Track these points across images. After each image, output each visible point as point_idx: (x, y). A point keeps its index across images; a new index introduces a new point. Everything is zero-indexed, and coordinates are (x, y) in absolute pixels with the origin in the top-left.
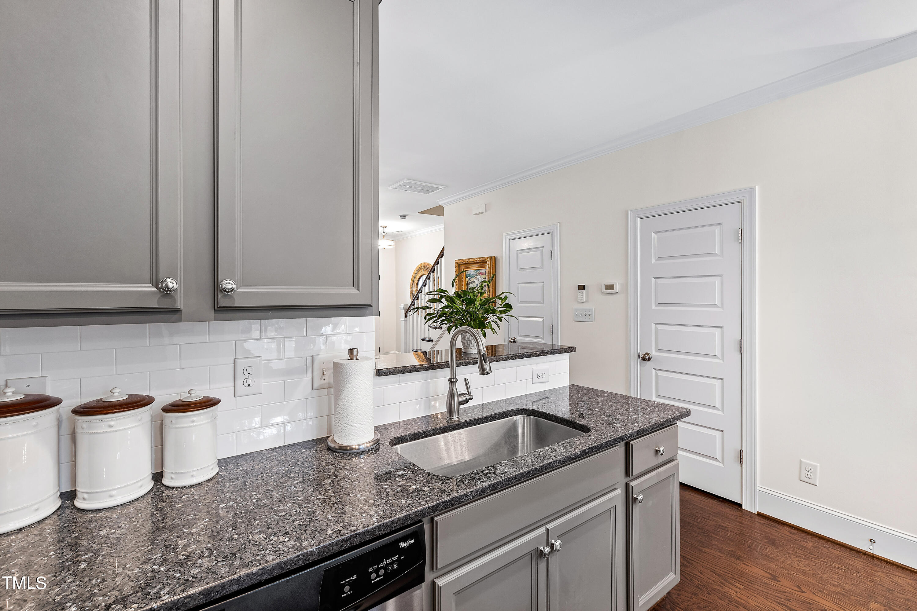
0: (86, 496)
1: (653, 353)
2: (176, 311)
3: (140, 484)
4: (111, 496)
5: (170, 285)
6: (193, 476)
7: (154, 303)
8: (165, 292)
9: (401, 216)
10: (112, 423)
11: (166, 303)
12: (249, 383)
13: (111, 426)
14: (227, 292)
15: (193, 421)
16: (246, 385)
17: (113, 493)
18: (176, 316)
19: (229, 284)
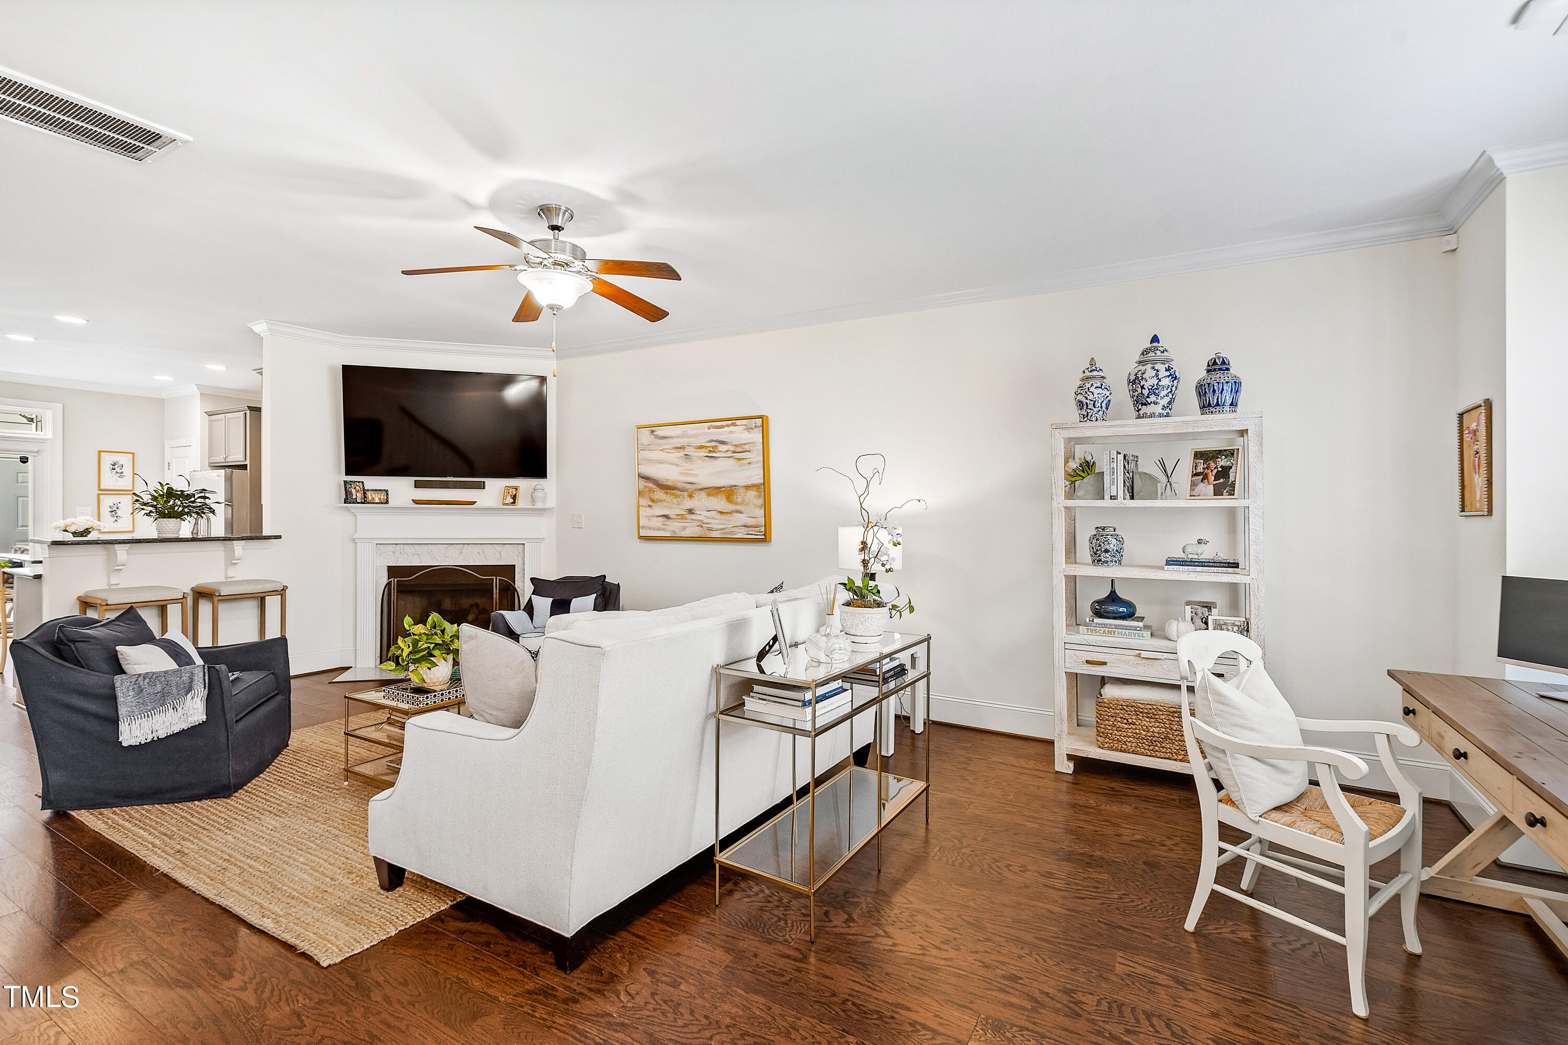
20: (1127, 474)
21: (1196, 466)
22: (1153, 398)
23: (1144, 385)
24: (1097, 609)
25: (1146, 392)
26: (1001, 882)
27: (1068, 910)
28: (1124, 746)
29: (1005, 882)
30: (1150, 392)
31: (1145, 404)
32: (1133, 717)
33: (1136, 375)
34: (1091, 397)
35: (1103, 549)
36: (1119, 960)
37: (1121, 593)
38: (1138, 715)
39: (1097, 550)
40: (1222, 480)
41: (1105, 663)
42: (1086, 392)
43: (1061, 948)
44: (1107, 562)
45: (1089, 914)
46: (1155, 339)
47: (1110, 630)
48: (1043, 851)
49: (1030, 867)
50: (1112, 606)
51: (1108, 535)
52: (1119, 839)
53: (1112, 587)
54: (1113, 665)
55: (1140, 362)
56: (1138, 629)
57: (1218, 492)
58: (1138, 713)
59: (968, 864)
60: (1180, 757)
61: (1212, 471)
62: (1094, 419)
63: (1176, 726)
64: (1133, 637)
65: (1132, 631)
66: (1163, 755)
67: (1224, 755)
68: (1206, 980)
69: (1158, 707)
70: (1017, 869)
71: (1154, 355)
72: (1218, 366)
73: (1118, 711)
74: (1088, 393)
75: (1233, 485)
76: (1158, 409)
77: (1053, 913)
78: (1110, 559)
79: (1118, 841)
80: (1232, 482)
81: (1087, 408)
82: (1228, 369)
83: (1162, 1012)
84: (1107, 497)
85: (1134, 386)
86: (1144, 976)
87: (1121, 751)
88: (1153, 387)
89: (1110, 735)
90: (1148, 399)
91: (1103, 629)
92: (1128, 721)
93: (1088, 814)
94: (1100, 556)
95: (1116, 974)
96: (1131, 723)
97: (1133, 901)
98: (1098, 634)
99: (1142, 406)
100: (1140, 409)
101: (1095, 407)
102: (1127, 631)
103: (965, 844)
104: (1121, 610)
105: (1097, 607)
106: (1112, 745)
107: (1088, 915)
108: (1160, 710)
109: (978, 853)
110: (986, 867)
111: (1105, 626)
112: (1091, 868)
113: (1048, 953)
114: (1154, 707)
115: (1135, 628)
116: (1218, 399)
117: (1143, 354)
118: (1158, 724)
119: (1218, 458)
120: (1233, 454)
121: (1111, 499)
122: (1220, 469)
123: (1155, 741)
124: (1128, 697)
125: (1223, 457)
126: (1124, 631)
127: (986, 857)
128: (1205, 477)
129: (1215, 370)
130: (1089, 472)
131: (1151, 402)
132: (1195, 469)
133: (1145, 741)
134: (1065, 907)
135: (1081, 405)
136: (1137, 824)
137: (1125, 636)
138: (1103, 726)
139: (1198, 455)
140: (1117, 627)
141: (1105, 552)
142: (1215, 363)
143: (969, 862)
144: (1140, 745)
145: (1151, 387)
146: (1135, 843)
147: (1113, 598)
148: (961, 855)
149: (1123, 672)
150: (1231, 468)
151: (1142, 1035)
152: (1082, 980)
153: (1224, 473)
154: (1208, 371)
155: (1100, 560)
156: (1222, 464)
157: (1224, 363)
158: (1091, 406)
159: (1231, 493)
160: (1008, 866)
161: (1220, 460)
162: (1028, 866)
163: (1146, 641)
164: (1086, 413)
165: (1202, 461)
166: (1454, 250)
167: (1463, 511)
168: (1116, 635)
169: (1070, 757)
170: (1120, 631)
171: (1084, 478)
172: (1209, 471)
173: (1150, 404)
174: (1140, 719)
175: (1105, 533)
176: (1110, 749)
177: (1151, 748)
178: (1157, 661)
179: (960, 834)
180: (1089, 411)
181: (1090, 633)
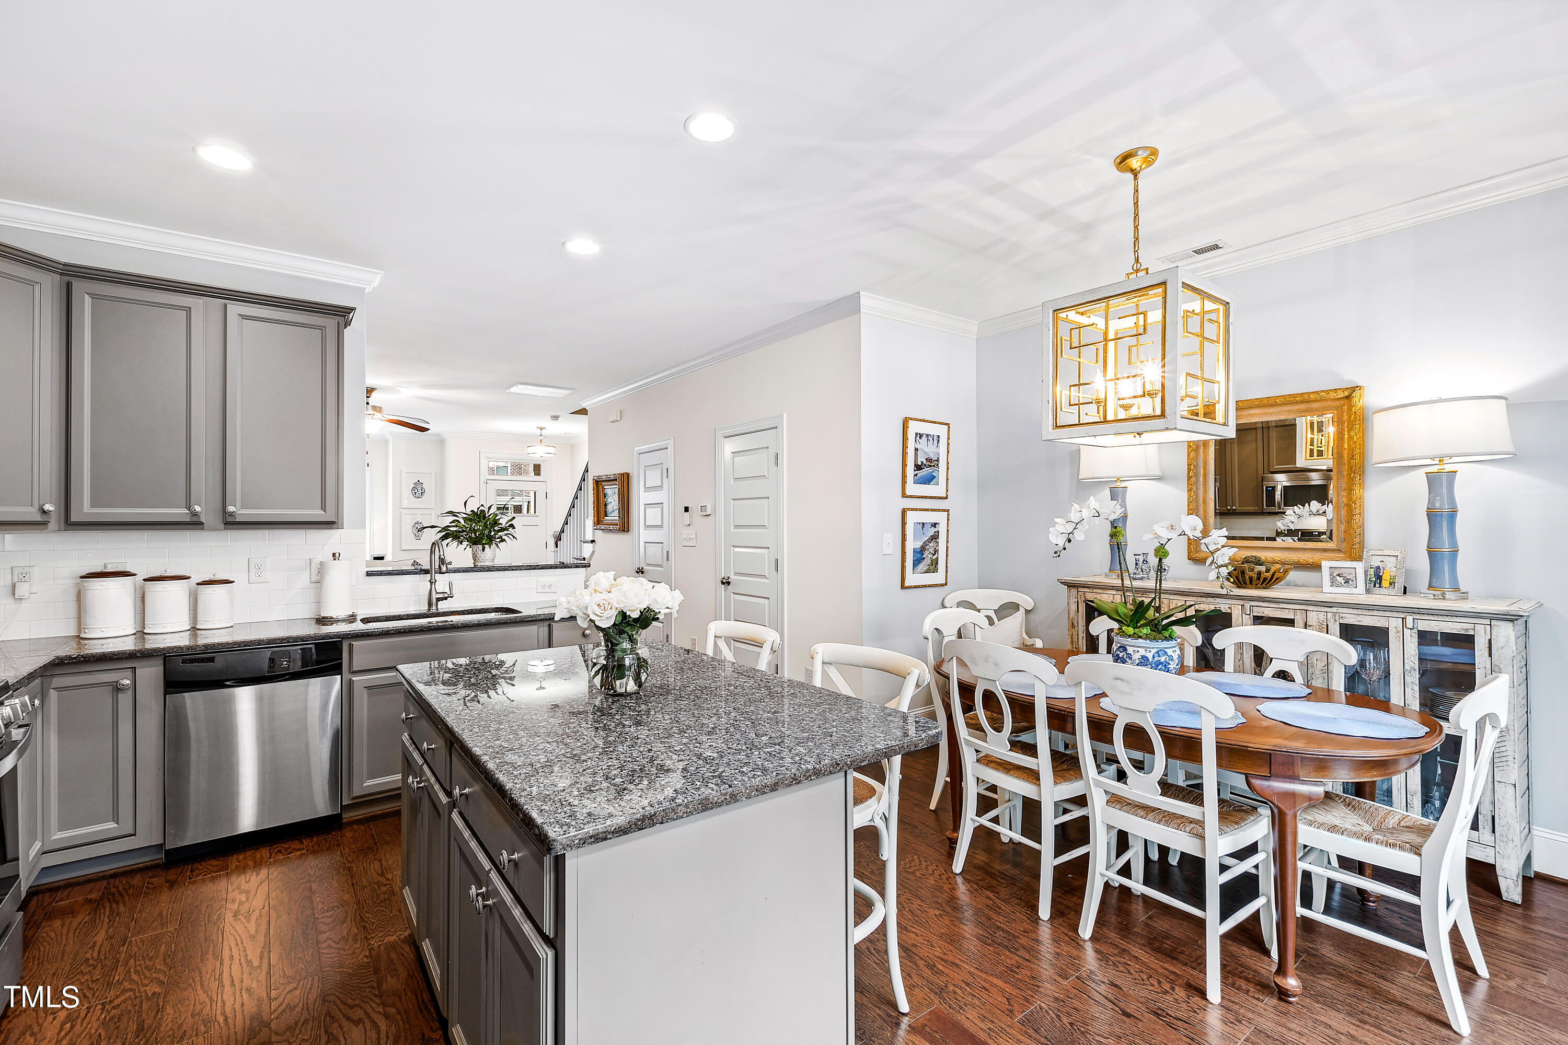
0: (150, 626)
1: (733, 578)
2: (202, 523)
3: (181, 623)
4: (164, 627)
5: (197, 509)
6: (214, 623)
7: (187, 519)
8: (195, 514)
9: (552, 417)
10: (165, 586)
11: (195, 519)
12: (259, 574)
13: (164, 588)
14: (232, 514)
15: (215, 591)
16: (257, 576)
17: (166, 625)
18: (201, 526)
19: (231, 509)
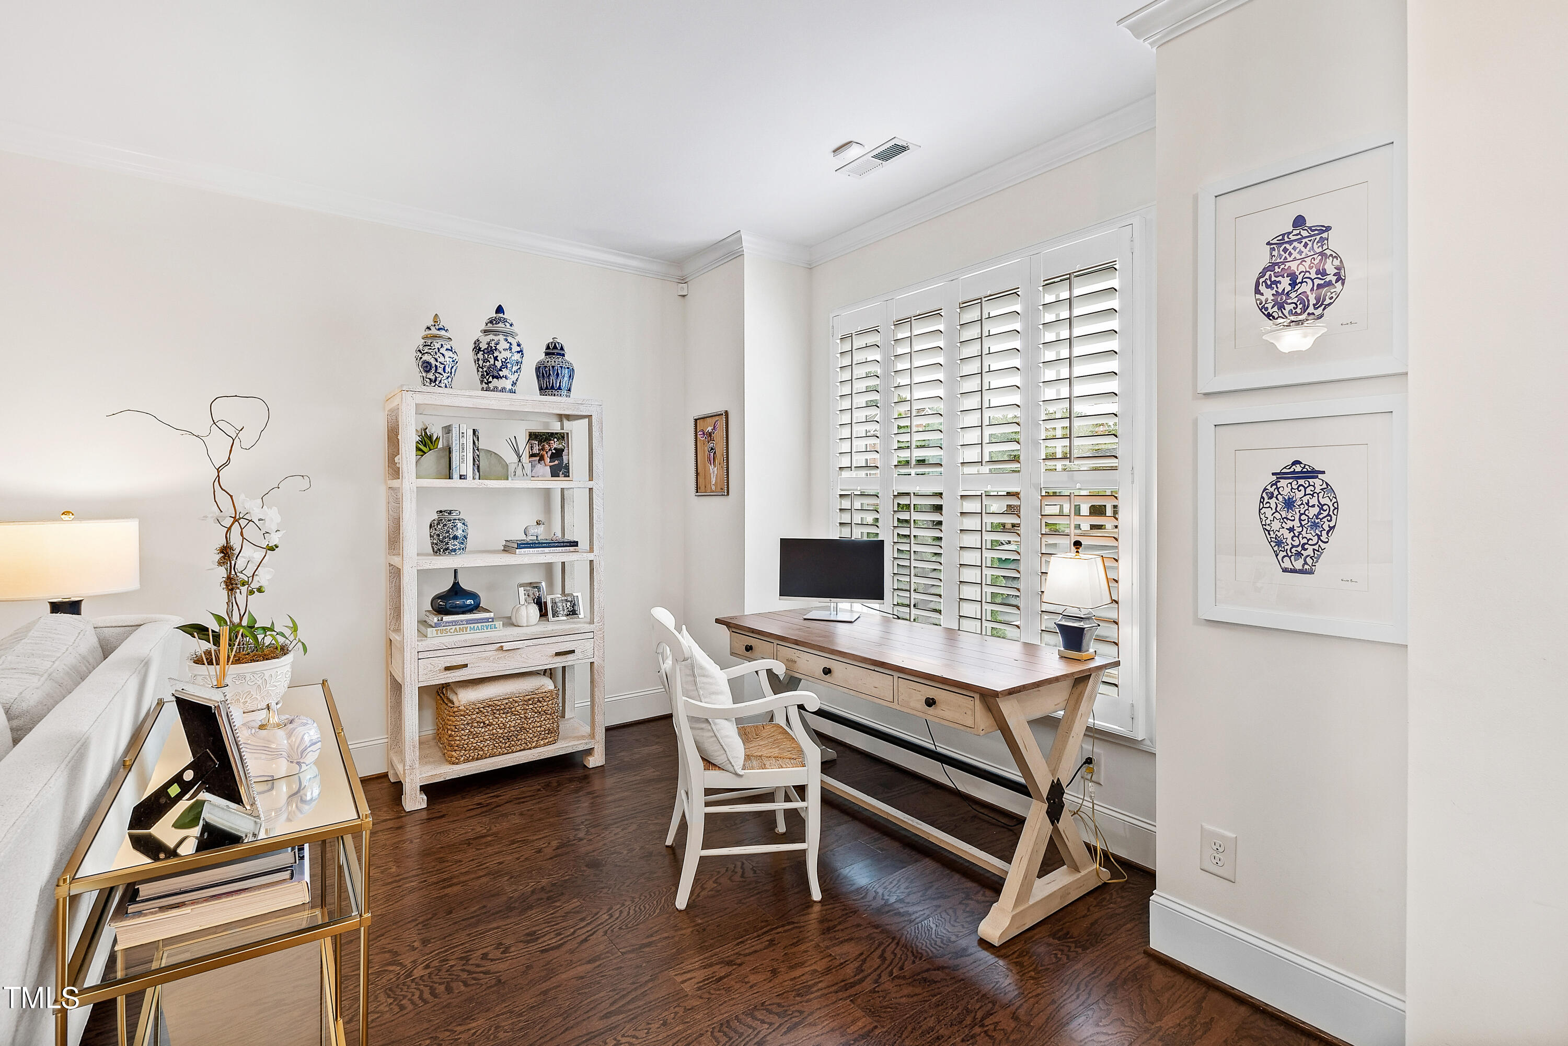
20: (476, 451)
21: (531, 447)
22: (504, 372)
23: (497, 356)
24: (441, 605)
25: (499, 364)
26: (500, 981)
27: (589, 962)
28: (481, 753)
29: (503, 979)
30: (503, 365)
31: (497, 378)
32: (491, 718)
33: (488, 344)
34: (441, 359)
35: (451, 536)
36: (679, 979)
37: (465, 585)
38: (494, 713)
39: (445, 537)
40: (556, 462)
41: (466, 666)
42: (436, 352)
43: (631, 1010)
44: (455, 550)
45: (607, 952)
46: (500, 310)
47: (461, 626)
48: (497, 913)
49: (507, 942)
50: (458, 600)
51: (455, 520)
52: (544, 856)
53: (455, 577)
54: (473, 666)
55: (485, 331)
56: (490, 620)
57: (555, 474)
58: (495, 711)
59: (442, 988)
60: (534, 744)
61: (547, 453)
62: (443, 385)
63: (530, 714)
64: (486, 630)
65: (484, 624)
66: (518, 748)
67: (708, 724)
68: (738, 944)
69: (515, 699)
70: (497, 954)
71: (504, 326)
72: (554, 350)
73: (474, 716)
74: (439, 354)
75: (567, 467)
76: (507, 384)
77: (582, 978)
78: (458, 547)
79: (545, 858)
80: (566, 464)
81: (436, 372)
82: (563, 355)
83: (753, 1002)
84: (456, 476)
85: (486, 355)
86: (708, 979)
87: (477, 759)
88: (506, 360)
89: (465, 746)
90: (500, 372)
91: (454, 627)
92: (484, 724)
93: (488, 844)
94: (447, 544)
95: (693, 997)
96: (488, 725)
97: (621, 912)
98: (449, 634)
99: (493, 378)
100: (491, 382)
101: (445, 372)
102: (479, 625)
103: (407, 963)
104: (469, 602)
105: (441, 603)
106: (468, 756)
107: (610, 955)
108: (516, 702)
109: (436, 963)
110: (464, 975)
111: (455, 623)
112: (556, 901)
113: (628, 1026)
114: (511, 700)
115: (487, 620)
116: (560, 383)
117: (491, 322)
118: (514, 717)
119: (551, 440)
120: (563, 437)
121: (460, 478)
122: (554, 451)
123: (511, 736)
124: (485, 697)
125: (556, 440)
126: (476, 625)
127: (452, 963)
128: (542, 458)
129: (553, 354)
130: (432, 448)
131: (503, 376)
132: (532, 450)
133: (501, 739)
134: (584, 961)
135: (427, 367)
136: (539, 831)
137: (478, 631)
138: (458, 738)
139: (533, 436)
140: (469, 622)
141: (454, 539)
142: (555, 347)
143: (440, 984)
144: (497, 745)
145: (504, 360)
146: (559, 851)
147: (456, 590)
148: (421, 982)
149: (484, 671)
150: (563, 450)
151: (768, 1038)
152: (681, 1027)
153: (558, 454)
154: (547, 354)
155: (447, 549)
156: (555, 446)
157: (562, 349)
158: (440, 370)
159: (567, 475)
160: (485, 956)
161: (553, 442)
162: (504, 942)
163: (500, 632)
164: (433, 378)
165: (537, 442)
166: (684, 296)
167: (697, 492)
168: (468, 632)
169: (425, 789)
170: (472, 626)
171: (425, 453)
172: (545, 453)
173: (501, 378)
174: (496, 718)
175: (450, 517)
176: (467, 761)
177: (507, 745)
178: (517, 650)
179: (387, 955)
180: (437, 375)
181: (440, 635)
